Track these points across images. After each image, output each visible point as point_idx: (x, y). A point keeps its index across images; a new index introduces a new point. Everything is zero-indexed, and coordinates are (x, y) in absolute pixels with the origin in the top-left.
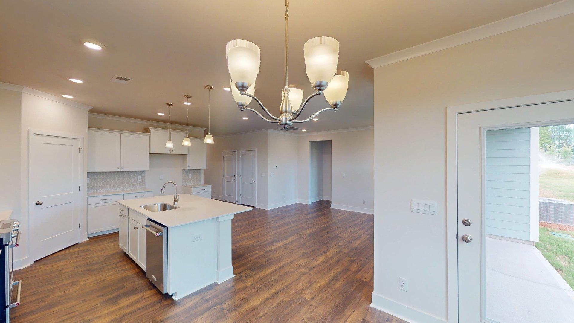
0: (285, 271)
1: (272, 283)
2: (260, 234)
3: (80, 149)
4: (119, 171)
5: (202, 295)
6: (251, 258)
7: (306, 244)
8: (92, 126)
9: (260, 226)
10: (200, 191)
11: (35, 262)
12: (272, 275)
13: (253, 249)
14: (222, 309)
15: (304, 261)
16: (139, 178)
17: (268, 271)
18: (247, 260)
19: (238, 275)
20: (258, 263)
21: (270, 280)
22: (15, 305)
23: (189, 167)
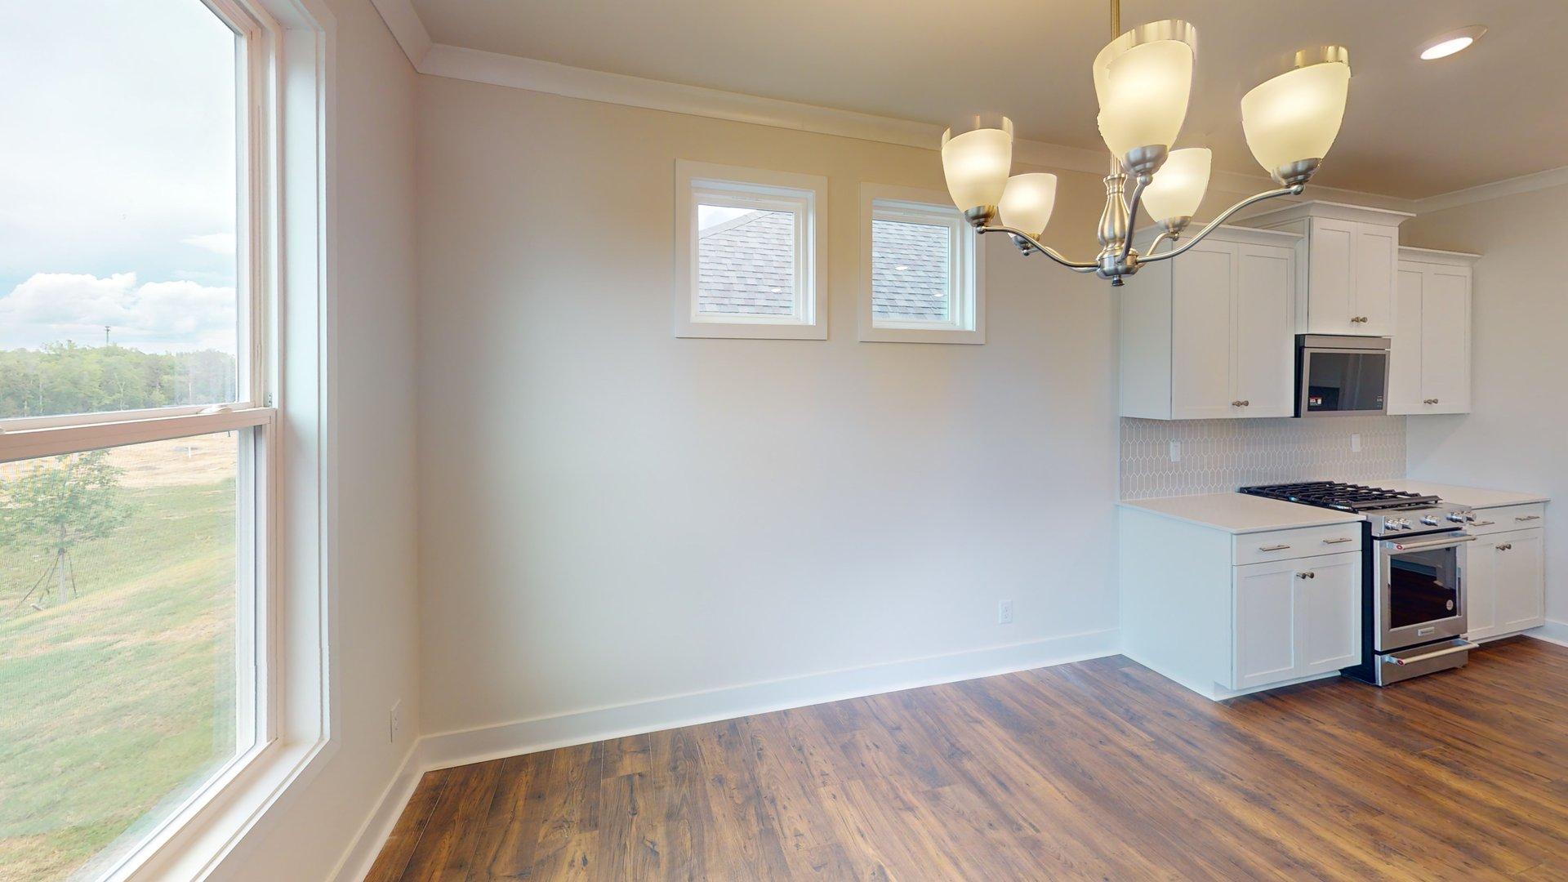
22: (1394, 660)
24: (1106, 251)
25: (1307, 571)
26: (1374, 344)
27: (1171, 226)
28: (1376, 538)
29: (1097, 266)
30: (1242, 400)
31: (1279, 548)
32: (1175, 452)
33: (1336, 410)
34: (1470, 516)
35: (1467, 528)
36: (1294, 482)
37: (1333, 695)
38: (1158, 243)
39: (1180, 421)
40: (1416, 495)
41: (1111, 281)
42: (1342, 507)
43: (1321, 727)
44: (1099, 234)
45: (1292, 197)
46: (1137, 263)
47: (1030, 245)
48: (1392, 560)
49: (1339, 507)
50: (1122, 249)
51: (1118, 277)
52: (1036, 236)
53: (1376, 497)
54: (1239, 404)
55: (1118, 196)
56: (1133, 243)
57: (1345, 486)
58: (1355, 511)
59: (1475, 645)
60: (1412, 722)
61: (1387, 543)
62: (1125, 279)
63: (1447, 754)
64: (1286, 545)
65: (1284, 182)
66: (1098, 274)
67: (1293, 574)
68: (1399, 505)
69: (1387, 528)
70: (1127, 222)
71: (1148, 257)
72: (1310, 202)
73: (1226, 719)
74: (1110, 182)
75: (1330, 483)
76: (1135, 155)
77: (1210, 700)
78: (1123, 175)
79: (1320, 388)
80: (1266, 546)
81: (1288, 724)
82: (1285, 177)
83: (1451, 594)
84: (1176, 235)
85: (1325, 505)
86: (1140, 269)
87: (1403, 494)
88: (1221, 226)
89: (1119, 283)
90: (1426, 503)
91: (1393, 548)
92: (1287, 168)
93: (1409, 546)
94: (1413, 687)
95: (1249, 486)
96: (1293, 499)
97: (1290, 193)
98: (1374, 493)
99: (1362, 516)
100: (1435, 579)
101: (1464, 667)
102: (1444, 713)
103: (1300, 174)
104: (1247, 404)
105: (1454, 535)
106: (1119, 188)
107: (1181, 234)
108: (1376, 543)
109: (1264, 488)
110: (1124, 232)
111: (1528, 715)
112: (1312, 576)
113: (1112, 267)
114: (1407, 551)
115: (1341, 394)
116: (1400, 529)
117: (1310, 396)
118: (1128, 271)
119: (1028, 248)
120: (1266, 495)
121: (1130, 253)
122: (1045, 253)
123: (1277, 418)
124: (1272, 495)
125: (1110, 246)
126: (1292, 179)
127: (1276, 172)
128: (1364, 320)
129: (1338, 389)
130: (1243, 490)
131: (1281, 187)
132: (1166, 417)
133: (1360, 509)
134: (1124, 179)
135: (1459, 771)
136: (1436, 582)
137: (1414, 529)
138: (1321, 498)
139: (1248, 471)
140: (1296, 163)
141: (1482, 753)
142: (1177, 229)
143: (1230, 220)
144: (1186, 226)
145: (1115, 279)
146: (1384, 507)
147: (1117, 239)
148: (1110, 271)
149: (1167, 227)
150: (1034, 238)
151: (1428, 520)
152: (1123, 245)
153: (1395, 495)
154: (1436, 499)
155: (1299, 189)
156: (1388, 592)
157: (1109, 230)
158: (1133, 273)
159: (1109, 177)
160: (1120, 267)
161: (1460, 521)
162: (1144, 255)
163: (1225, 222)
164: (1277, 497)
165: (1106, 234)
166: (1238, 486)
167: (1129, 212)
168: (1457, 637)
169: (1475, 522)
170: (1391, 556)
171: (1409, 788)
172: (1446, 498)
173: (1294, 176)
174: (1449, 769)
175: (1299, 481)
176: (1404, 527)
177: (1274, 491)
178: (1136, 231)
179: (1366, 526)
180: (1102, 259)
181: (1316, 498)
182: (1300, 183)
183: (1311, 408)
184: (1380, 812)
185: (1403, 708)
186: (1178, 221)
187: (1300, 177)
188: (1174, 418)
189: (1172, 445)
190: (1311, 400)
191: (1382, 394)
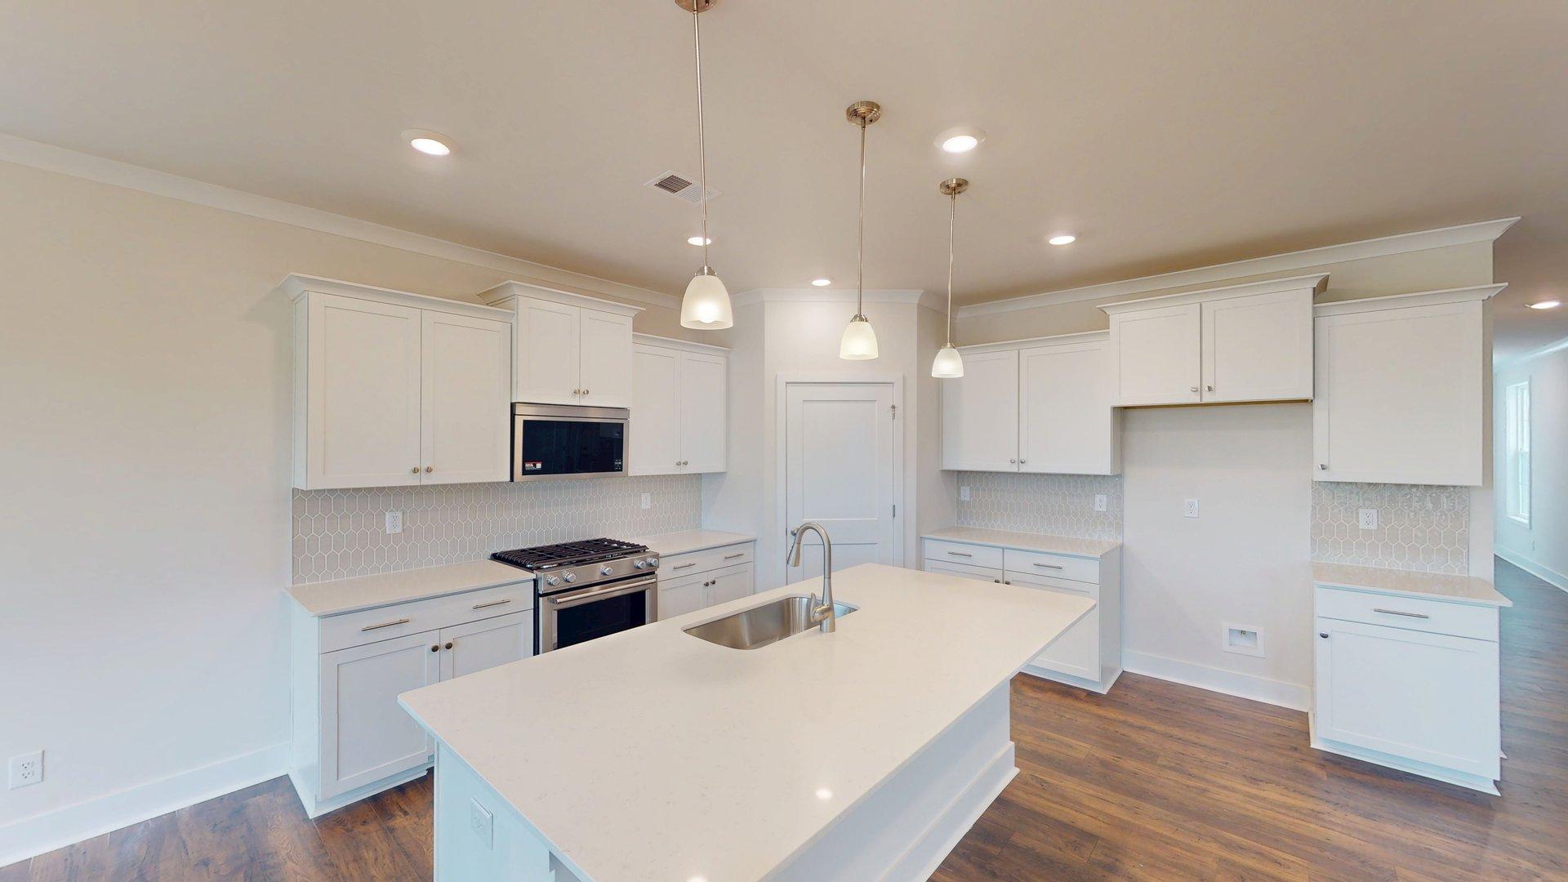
3: (893, 408)
4: (1016, 471)
16: (1101, 502)
23: (1323, 468)
26: (612, 414)
28: (541, 596)
32: (392, 522)
34: (666, 561)
54: (418, 471)
67: (426, 649)
99: (533, 575)
104: (430, 471)
108: (541, 599)
112: (449, 647)
116: (562, 583)
117: (525, 461)
128: (588, 392)
130: (496, 557)
154: (644, 549)
161: (656, 566)
166: (490, 554)
169: (668, 566)
179: (536, 583)
183: (526, 472)
189: (388, 515)
190: (527, 465)
191: (620, 457)
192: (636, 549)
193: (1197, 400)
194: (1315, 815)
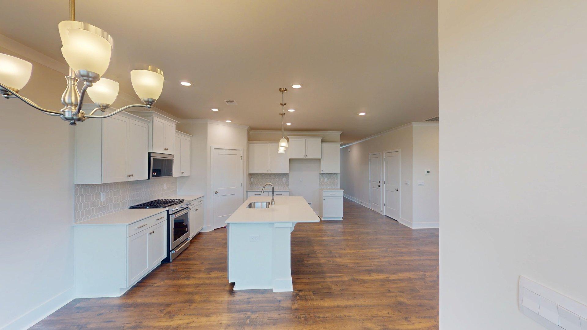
0: (347, 314)
1: (318, 319)
2: (369, 256)
3: (241, 157)
4: (268, 173)
5: (252, 295)
6: (328, 280)
7: (420, 292)
8: (251, 139)
9: (380, 245)
10: (331, 195)
11: (214, 229)
12: (328, 310)
13: (341, 271)
14: (249, 317)
15: (388, 313)
16: (284, 179)
17: (328, 303)
18: (323, 280)
19: (297, 292)
20: (329, 288)
21: (318, 315)
22: (174, 251)
23: (322, 171)
24: (66, 108)
25: (151, 231)
26: (169, 156)
27: (101, 106)
28: (170, 215)
29: (61, 114)
30: (131, 174)
31: (144, 226)
32: (103, 197)
33: (160, 176)
34: (190, 203)
35: (190, 207)
36: (148, 201)
37: (159, 272)
38: (95, 111)
39: (105, 184)
40: (179, 200)
41: (70, 122)
42: (162, 207)
43: (156, 285)
44: (62, 100)
45: (147, 108)
46: (84, 117)
47: (10, 93)
48: (174, 220)
49: (161, 207)
50: (76, 109)
51: (74, 121)
52: (15, 90)
53: (171, 202)
54: (129, 176)
55: (74, 87)
56: (82, 108)
57: (162, 200)
58: (165, 208)
59: (191, 239)
60: (178, 269)
61: (173, 215)
62: (77, 122)
63: (186, 274)
64: (145, 224)
65: (145, 103)
66: (61, 118)
67: (148, 234)
68: (176, 203)
69: (173, 211)
70: (79, 99)
71: (90, 115)
72: (152, 112)
73: (125, 301)
74: (69, 79)
75: (158, 200)
76: (83, 72)
77: (118, 297)
78: (77, 78)
79: (156, 170)
80: (139, 226)
81: (146, 290)
82: (146, 102)
83: (186, 226)
84: (104, 110)
85: (157, 208)
86: (86, 120)
87: (177, 200)
88: (123, 111)
89: (74, 124)
90: (181, 201)
91: (174, 217)
92: (146, 99)
93: (178, 215)
94: (179, 258)
95: (133, 205)
96: (148, 207)
97: (147, 107)
98: (170, 201)
99: (167, 209)
100: (183, 223)
101: (189, 246)
102: (185, 262)
103: (150, 102)
104: (132, 176)
105: (187, 209)
106: (74, 83)
107: (106, 110)
108: (170, 216)
109: (138, 205)
110: (77, 103)
111: (200, 253)
112: (153, 232)
113: (70, 116)
114: (177, 216)
115: (161, 171)
116: (176, 210)
117: (153, 172)
118: (79, 120)
119: (8, 95)
120: (139, 208)
121: (80, 112)
122: (23, 100)
123: (143, 180)
124: (141, 207)
125: (69, 106)
126: (147, 103)
127: (143, 99)
128: (167, 149)
129: (161, 170)
130: (131, 208)
131: (144, 104)
132: (99, 182)
133: (166, 207)
134: (77, 80)
135: (188, 278)
136: (184, 224)
137: (179, 210)
138: (156, 205)
139: (133, 200)
140: (149, 99)
141: (192, 270)
142: (104, 108)
143: (127, 110)
144: (108, 108)
145: (72, 122)
146: (172, 205)
147: (73, 105)
148: (69, 118)
149: (100, 106)
150: (14, 90)
151: (182, 206)
152: (77, 108)
153: (175, 200)
154: (183, 200)
155: (150, 107)
156: (173, 230)
157: (68, 99)
158: (82, 121)
159: (68, 77)
160: (75, 117)
161: (188, 205)
162: (89, 115)
163: (125, 110)
164: (143, 208)
165: (67, 100)
166: (129, 207)
167: (80, 95)
168: (188, 238)
169: (191, 204)
170: (174, 219)
171: (178, 291)
172: (186, 199)
173: (148, 102)
174: (186, 279)
175: (149, 201)
176: (177, 210)
177: (142, 206)
178: (83, 103)
179: (168, 211)
180: (63, 111)
181: (155, 205)
182: (150, 105)
183: (153, 176)
184: (171, 304)
185: (176, 266)
186: (105, 105)
187: (150, 103)
188: (102, 183)
189: (101, 193)
190: (153, 174)
191: (172, 171)
192: (180, 201)
193: (305, 158)
194: (327, 227)
